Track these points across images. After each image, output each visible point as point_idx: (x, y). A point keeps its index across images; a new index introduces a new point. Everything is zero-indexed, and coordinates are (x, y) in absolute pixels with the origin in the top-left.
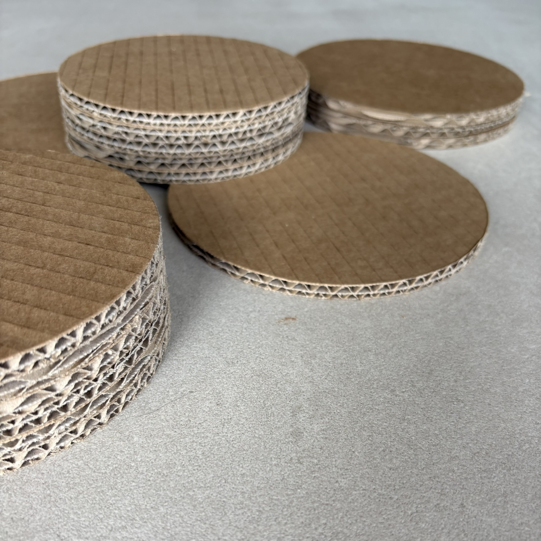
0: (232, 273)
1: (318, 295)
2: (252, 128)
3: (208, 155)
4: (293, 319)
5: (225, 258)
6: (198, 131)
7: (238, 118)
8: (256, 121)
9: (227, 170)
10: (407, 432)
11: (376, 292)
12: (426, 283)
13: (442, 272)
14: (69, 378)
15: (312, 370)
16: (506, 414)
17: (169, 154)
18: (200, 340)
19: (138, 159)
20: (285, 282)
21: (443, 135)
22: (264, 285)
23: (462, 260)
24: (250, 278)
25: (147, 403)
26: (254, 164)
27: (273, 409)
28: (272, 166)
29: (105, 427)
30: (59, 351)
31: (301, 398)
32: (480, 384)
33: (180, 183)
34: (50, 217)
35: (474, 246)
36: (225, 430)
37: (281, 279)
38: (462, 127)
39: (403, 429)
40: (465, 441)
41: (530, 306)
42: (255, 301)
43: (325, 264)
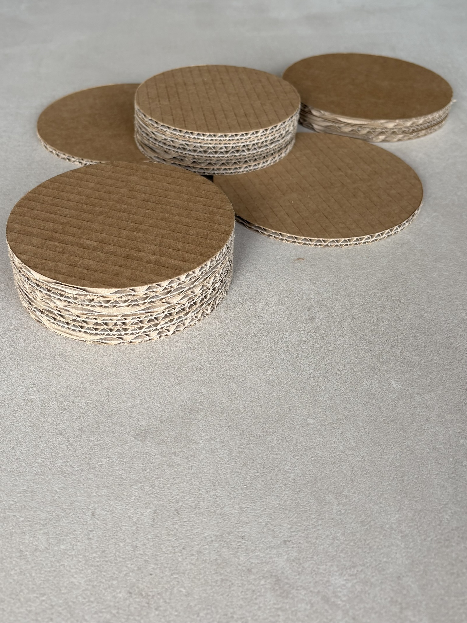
0: (262, 232)
1: (316, 245)
2: (267, 139)
3: (239, 157)
4: (302, 259)
5: (258, 224)
6: (234, 143)
7: (259, 134)
8: (270, 135)
9: (250, 166)
10: (372, 318)
11: (351, 243)
12: (382, 237)
13: (391, 230)
14: (201, 287)
15: (317, 287)
16: (428, 309)
17: (214, 157)
18: (250, 271)
19: (194, 160)
20: (296, 238)
21: (394, 132)
22: (282, 240)
23: (405, 222)
24: (273, 235)
25: (228, 304)
26: (267, 161)
27: (298, 307)
28: (278, 161)
29: (209, 316)
30: (200, 273)
31: (312, 302)
32: (414, 294)
33: (220, 175)
34: (173, 205)
35: (412, 213)
36: (273, 317)
37: (293, 236)
38: (407, 127)
39: (370, 317)
40: (404, 322)
41: (447, 250)
42: (278, 249)
43: (319, 226)
